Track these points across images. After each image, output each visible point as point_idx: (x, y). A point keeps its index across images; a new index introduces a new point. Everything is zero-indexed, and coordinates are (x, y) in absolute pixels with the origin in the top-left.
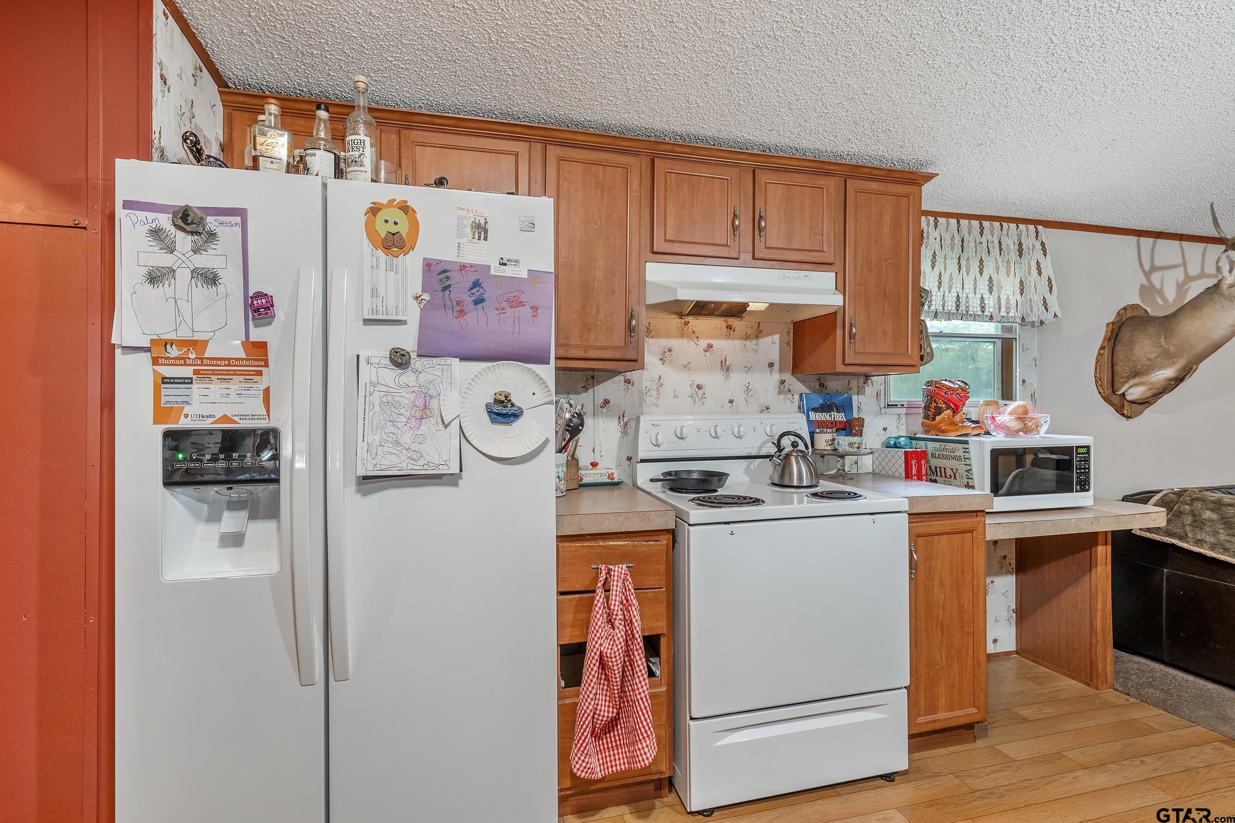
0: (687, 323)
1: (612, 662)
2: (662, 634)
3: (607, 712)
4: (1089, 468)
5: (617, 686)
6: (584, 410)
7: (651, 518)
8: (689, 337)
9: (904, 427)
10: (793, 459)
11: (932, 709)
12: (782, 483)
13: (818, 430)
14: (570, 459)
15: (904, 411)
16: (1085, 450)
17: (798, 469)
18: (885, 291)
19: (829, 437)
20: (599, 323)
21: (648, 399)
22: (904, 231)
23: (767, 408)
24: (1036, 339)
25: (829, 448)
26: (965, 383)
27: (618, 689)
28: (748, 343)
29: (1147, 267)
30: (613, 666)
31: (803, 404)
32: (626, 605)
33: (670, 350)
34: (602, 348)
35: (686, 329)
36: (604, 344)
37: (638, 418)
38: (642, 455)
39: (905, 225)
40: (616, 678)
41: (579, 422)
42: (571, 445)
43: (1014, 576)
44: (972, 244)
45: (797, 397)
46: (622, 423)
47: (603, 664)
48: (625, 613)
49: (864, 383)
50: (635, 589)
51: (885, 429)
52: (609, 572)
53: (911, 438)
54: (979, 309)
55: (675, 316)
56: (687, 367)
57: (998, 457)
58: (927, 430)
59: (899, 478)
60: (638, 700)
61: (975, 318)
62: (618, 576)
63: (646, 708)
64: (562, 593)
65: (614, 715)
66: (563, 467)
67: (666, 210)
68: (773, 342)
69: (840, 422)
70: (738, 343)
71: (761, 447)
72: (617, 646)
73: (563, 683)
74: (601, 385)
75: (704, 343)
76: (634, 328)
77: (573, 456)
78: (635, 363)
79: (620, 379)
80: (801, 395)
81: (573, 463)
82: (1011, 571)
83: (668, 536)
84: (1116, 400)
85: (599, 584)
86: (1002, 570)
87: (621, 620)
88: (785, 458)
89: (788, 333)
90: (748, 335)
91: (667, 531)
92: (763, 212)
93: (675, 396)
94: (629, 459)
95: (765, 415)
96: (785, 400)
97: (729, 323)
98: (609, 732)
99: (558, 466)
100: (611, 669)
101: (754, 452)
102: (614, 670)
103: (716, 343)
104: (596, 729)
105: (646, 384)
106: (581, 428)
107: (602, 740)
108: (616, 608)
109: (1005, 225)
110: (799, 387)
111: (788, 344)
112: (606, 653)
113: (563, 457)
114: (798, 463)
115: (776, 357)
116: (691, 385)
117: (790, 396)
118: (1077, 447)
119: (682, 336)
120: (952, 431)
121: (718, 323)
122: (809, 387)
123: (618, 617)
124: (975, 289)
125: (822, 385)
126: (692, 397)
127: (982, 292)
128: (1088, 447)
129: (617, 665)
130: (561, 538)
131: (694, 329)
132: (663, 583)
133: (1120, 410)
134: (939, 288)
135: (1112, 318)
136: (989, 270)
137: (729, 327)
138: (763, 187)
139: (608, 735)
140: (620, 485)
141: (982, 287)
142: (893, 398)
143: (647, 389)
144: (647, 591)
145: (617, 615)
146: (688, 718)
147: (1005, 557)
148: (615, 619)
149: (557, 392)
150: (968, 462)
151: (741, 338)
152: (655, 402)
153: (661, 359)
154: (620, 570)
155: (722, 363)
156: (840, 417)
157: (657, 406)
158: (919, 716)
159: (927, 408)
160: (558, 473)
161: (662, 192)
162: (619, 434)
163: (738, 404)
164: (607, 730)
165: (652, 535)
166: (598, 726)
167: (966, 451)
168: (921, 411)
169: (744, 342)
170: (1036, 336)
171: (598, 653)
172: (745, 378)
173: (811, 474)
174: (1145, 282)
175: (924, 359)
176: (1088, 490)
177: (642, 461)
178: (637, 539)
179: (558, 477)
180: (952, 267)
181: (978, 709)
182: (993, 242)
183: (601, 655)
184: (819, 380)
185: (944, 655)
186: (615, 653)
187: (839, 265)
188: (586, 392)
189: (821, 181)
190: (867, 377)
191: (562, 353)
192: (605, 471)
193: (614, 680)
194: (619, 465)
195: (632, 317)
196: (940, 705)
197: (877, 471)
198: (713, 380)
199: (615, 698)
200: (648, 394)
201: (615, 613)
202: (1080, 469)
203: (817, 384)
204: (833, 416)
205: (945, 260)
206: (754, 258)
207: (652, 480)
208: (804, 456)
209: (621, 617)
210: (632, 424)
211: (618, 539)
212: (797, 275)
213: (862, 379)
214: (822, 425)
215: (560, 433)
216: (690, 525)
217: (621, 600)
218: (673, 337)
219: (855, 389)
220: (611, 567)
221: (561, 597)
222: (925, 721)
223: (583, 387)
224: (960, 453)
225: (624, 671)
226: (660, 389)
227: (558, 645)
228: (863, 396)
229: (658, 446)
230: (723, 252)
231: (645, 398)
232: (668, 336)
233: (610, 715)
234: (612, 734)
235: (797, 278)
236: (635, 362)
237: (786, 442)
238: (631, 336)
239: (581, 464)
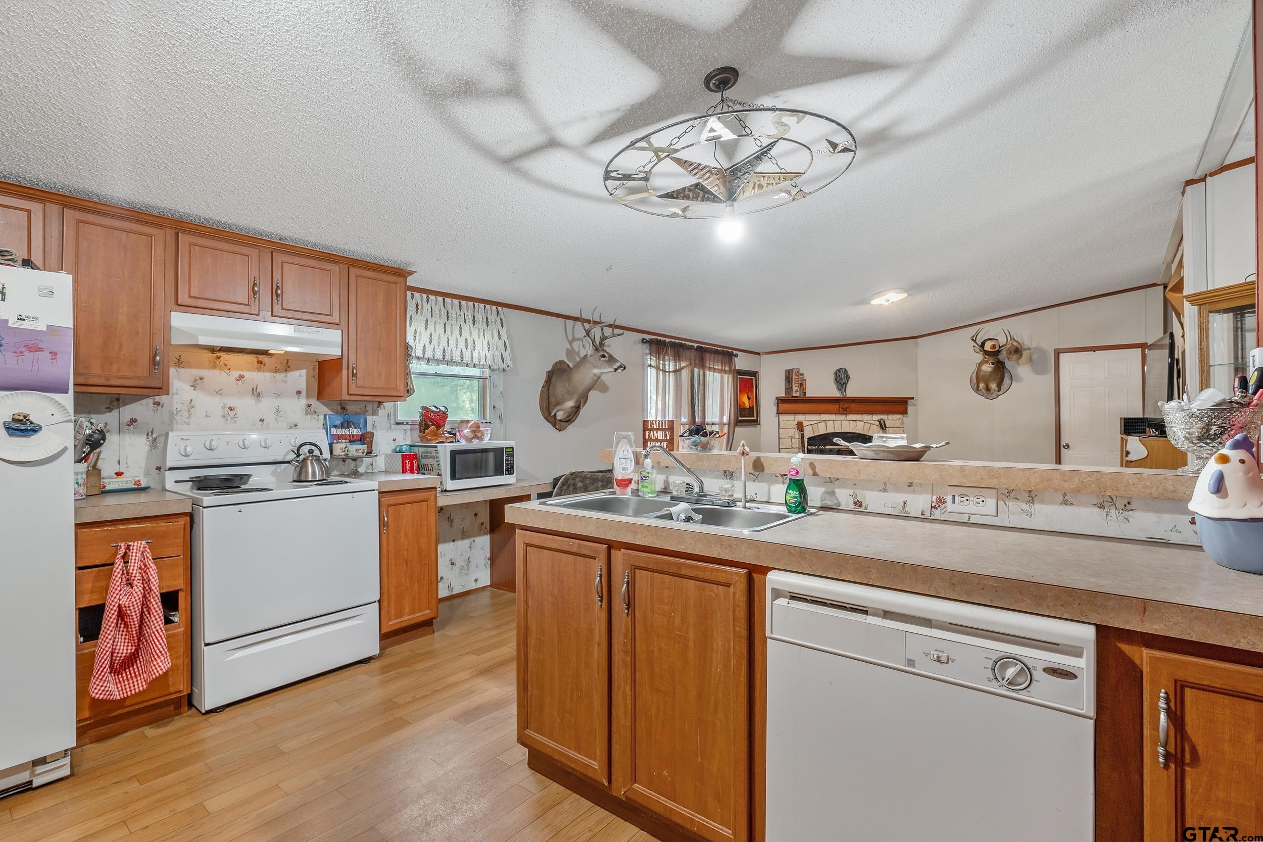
0: (219, 358)
1: (130, 610)
2: (181, 590)
3: (124, 649)
4: (513, 461)
5: (135, 627)
6: (107, 428)
7: (170, 505)
8: (221, 369)
9: (409, 438)
10: (309, 461)
11: (400, 614)
12: (300, 479)
13: (335, 441)
14: (90, 469)
15: (409, 427)
16: (511, 450)
17: (313, 469)
18: (380, 345)
19: (343, 445)
20: (123, 357)
21: (178, 418)
22: (394, 306)
23: (296, 426)
24: (502, 380)
25: (343, 453)
26: (446, 408)
27: (136, 630)
28: (277, 375)
29: (570, 338)
30: (131, 613)
31: (326, 422)
32: (144, 569)
33: (201, 379)
34: (125, 378)
35: (218, 362)
36: (126, 374)
37: (167, 435)
38: (169, 464)
39: (394, 302)
40: (134, 622)
41: (100, 437)
42: (92, 457)
43: (489, 536)
44: (454, 316)
45: (322, 417)
46: (151, 438)
47: (121, 614)
48: (144, 575)
49: (378, 407)
50: (153, 559)
51: (394, 440)
52: (128, 548)
53: (411, 446)
54: (460, 358)
55: (207, 351)
56: (219, 392)
57: (455, 456)
58: (422, 438)
59: (399, 473)
60: (154, 632)
61: (457, 364)
62: (137, 549)
63: (160, 636)
64: (80, 568)
65: (133, 651)
66: (82, 475)
67: (190, 274)
68: (300, 375)
69: (357, 435)
70: (268, 375)
71: (286, 455)
72: (135, 597)
73: (82, 639)
74: (127, 406)
75: (236, 374)
76: (159, 362)
77: (94, 467)
78: (160, 390)
79: (150, 401)
80: (325, 416)
81: (94, 471)
82: (486, 532)
83: (186, 518)
84: (552, 419)
85: (118, 556)
86: (480, 533)
87: (139, 580)
88: (303, 461)
89: (314, 369)
90: (277, 369)
91: (185, 514)
92: (280, 283)
93: (207, 416)
94: (159, 468)
95: (293, 431)
96: (311, 419)
97: (260, 359)
98: (129, 668)
99: (76, 474)
100: (129, 616)
101: (280, 459)
102: (132, 616)
103: (247, 374)
104: (116, 665)
105: (176, 405)
106: (102, 442)
107: (122, 674)
108: (135, 572)
109: (476, 304)
110: (323, 409)
111: (314, 377)
112: (124, 604)
113: (83, 466)
114: (312, 464)
115: (303, 387)
116: (223, 408)
117: (316, 417)
118: (506, 448)
119: (214, 367)
120: (433, 440)
121: (252, 358)
122: (332, 410)
123: (136, 578)
124: (457, 345)
125: (343, 408)
126: (224, 417)
127: (461, 347)
128: (513, 448)
129: (135, 611)
130: (79, 526)
131: (226, 362)
132: (180, 552)
133: (554, 425)
134: (430, 343)
135: (550, 369)
136: (465, 332)
137: (260, 362)
138: (280, 266)
139: (127, 670)
140: (147, 490)
141: (461, 344)
142: (401, 418)
143: (178, 410)
144: (165, 559)
145: (135, 577)
146: (203, 645)
147: (482, 524)
148: (134, 580)
149: (76, 412)
150: (438, 459)
151: (271, 371)
152: (186, 420)
153: (192, 386)
154: (138, 546)
155: (253, 390)
156: (356, 432)
157: (188, 424)
158: (390, 620)
159: (420, 424)
160: (77, 479)
161: (186, 259)
162: (147, 448)
163: (268, 423)
164: (127, 667)
165: (171, 518)
166: (117, 662)
167: (437, 452)
168: (418, 427)
169: (274, 374)
170: (502, 378)
171: (117, 605)
172: (276, 402)
173: (322, 471)
174: (569, 347)
175: (409, 392)
176: (513, 474)
177: (170, 469)
178: (157, 522)
179: (77, 483)
180: (440, 329)
181: (431, 610)
182: (468, 316)
183: (120, 606)
184: (341, 404)
185: (408, 579)
186: (133, 603)
187: (344, 323)
188: (110, 412)
189: (328, 266)
190: (380, 403)
191: (81, 380)
192: (131, 479)
193: (132, 624)
194: (147, 474)
195: (156, 354)
196: (405, 612)
197: (387, 470)
198: (245, 405)
199: (133, 637)
200: (179, 414)
201: (134, 575)
202: (508, 461)
203: (339, 408)
204: (351, 431)
205: (435, 325)
206: (272, 316)
207: (176, 482)
208: (318, 459)
209: (139, 578)
210: (162, 439)
211: (138, 523)
212: (310, 330)
213: (376, 405)
214: (339, 437)
215: (78, 447)
216: (204, 508)
217: (139, 566)
218: (205, 368)
219: (370, 411)
220: (130, 543)
221: (80, 572)
222: (394, 623)
223: (107, 408)
224: (434, 454)
225: (141, 616)
226: (191, 410)
227: (76, 609)
228: (377, 417)
229: (187, 456)
230: (246, 309)
231: (175, 417)
232: (199, 366)
233: (129, 651)
234: (131, 668)
235: (310, 333)
236: (162, 388)
237: (305, 449)
238: (155, 369)
239: (103, 474)
